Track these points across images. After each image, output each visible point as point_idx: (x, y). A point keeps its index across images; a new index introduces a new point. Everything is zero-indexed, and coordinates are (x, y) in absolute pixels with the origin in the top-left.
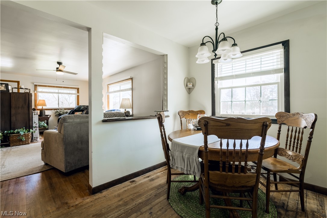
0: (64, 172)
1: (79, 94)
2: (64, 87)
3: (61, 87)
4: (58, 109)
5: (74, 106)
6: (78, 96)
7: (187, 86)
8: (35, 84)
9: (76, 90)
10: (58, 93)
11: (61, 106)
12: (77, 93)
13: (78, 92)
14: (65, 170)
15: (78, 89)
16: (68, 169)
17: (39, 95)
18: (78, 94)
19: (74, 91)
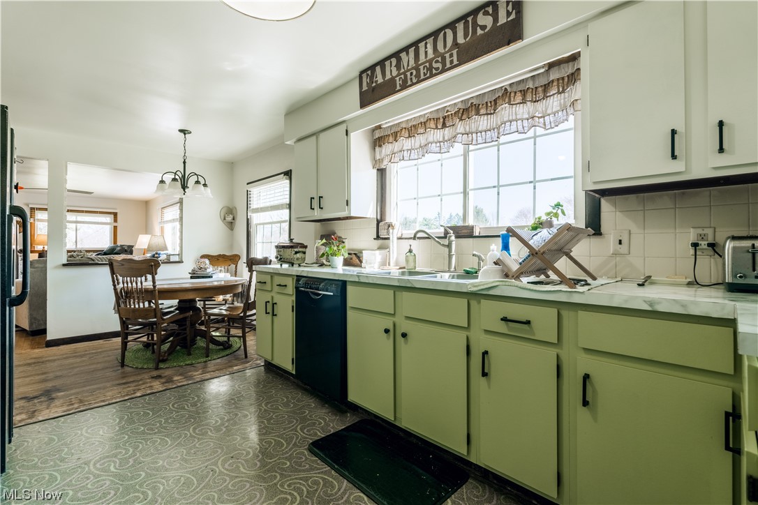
0: (28, 329)
1: (118, 224)
2: (87, 212)
3: (82, 212)
4: (74, 251)
5: (106, 244)
6: (115, 228)
7: (225, 219)
8: (31, 206)
9: (113, 216)
10: (77, 222)
11: (80, 247)
12: (113, 221)
13: (115, 221)
14: (30, 328)
15: (115, 215)
16: (34, 326)
17: (39, 226)
18: (115, 224)
19: (109, 219)
